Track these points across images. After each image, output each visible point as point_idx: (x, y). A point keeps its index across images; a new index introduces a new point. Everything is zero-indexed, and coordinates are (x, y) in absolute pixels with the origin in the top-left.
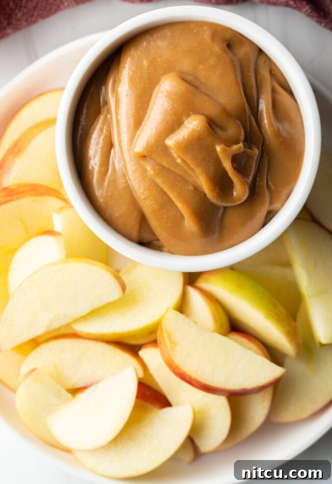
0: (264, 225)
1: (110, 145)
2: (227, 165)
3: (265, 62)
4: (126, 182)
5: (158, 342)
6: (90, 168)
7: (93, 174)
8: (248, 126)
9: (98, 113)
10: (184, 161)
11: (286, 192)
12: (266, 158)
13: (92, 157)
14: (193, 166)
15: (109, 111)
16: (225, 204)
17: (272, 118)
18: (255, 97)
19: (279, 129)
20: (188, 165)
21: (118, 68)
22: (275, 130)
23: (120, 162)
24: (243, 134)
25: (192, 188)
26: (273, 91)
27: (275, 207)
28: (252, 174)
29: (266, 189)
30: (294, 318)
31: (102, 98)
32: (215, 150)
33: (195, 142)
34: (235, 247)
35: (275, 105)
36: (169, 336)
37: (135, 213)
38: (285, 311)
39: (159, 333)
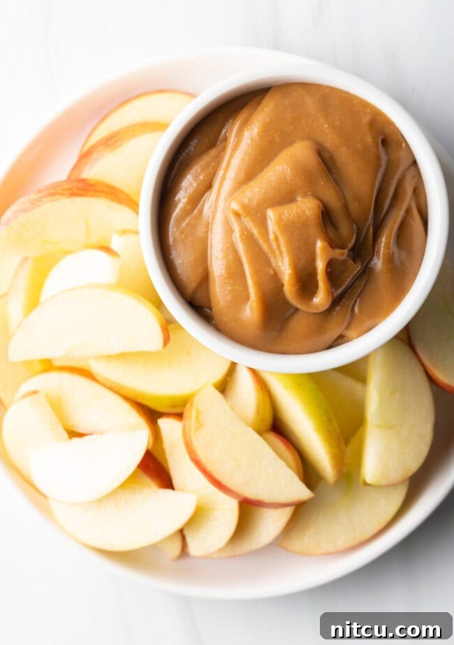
0: (330, 347)
1: (209, 186)
2: (320, 265)
3: (414, 176)
4: (207, 232)
5: (184, 416)
6: (176, 199)
7: (176, 206)
8: (363, 236)
9: (213, 145)
10: (277, 239)
11: (368, 323)
12: (366, 279)
13: (184, 188)
14: (284, 249)
15: (224, 149)
16: (299, 306)
17: (392, 240)
18: (385, 208)
19: (393, 253)
20: (279, 246)
21: (256, 108)
22: (389, 254)
23: (210, 208)
24: (353, 241)
25: (272, 272)
26: (408, 211)
27: (350, 333)
28: (343, 287)
29: (349, 311)
30: (347, 442)
31: (224, 131)
32: (315, 244)
33: (299, 225)
34: (288, 355)
35: (403, 228)
36: (198, 414)
37: (200, 270)
38: (338, 430)
39: (188, 406)
